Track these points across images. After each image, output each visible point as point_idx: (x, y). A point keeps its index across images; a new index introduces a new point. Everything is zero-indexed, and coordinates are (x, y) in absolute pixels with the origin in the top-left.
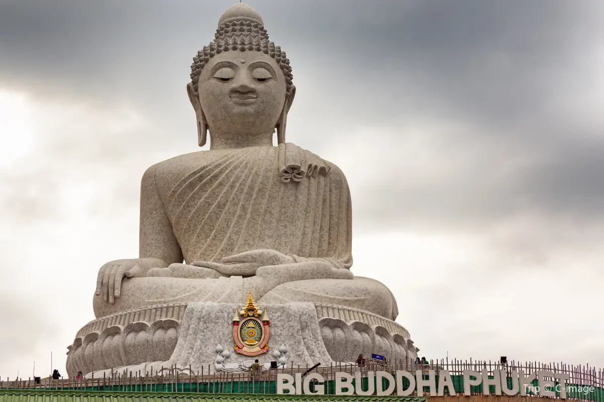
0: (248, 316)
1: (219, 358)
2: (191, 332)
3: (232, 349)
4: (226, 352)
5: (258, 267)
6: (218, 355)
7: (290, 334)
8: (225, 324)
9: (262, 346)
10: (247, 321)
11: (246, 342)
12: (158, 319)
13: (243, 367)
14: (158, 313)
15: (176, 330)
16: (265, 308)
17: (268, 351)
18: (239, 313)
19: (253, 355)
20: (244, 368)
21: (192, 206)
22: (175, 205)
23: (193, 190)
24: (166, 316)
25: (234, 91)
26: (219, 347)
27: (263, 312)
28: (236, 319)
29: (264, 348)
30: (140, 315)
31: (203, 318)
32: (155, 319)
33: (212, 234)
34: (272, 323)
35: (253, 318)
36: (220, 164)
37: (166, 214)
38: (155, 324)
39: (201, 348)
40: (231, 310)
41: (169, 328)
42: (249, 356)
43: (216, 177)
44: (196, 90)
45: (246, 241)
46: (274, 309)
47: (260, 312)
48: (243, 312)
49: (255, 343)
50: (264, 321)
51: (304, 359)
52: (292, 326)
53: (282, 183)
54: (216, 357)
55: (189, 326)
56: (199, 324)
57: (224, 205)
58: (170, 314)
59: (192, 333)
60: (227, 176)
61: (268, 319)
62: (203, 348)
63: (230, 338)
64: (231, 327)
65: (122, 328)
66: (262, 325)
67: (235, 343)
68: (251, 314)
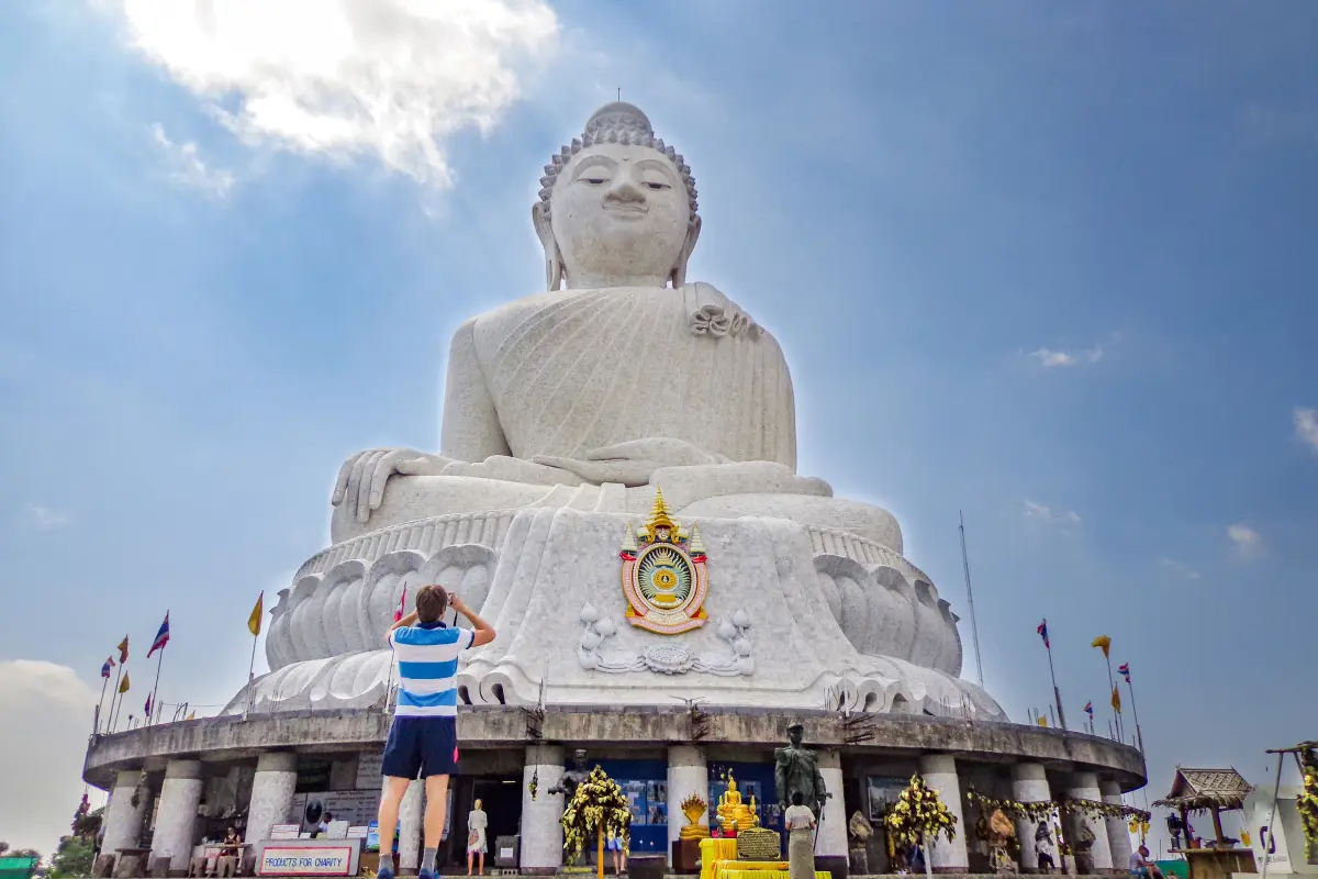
0: (657, 540)
1: (588, 637)
2: (521, 571)
3: (619, 617)
4: (605, 625)
5: (655, 469)
6: (586, 631)
7: (755, 585)
8: (602, 558)
9: (692, 611)
10: (654, 551)
11: (653, 601)
12: (446, 545)
13: (647, 661)
14: (449, 531)
15: (487, 569)
16: (695, 525)
17: (706, 623)
18: (635, 534)
19: (670, 631)
20: (651, 664)
21: (531, 370)
22: (503, 371)
23: (536, 341)
24: (467, 538)
25: (611, 197)
26: (589, 611)
27: (692, 534)
28: (630, 545)
29: (695, 615)
30: (408, 537)
31: (552, 540)
32: (441, 545)
33: (568, 416)
34: (711, 557)
35: (667, 545)
36: (585, 302)
37: (487, 390)
38: (439, 556)
39: (544, 610)
40: (617, 528)
41: (473, 564)
42: (661, 634)
43: (577, 321)
44: (547, 209)
45: (628, 428)
46: (715, 528)
47: (682, 532)
48: (644, 532)
49: (675, 604)
50: (694, 554)
51: (794, 646)
52: (759, 567)
53: (693, 334)
54: (581, 634)
55: (518, 558)
56: (541, 555)
57: (591, 367)
58: (475, 532)
59: (523, 574)
60: (597, 320)
61: (702, 549)
62: (548, 611)
63: (615, 590)
64: (617, 563)
65: (368, 564)
66: (688, 560)
67: (627, 601)
68: (663, 534)
